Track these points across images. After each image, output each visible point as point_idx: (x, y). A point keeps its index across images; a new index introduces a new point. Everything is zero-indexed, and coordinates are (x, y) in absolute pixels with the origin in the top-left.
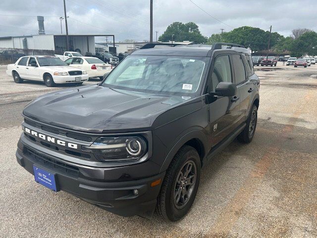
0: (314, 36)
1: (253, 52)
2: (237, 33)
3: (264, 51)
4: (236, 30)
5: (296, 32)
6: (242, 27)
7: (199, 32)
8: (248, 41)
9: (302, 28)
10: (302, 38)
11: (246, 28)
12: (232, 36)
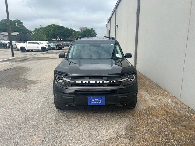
0: (90, 31)
1: (61, 39)
2: (49, 28)
3: (67, 39)
4: (49, 26)
5: (81, 29)
6: (52, 25)
7: (24, 27)
8: (58, 33)
9: (84, 27)
10: (85, 32)
11: (54, 25)
12: (47, 30)
